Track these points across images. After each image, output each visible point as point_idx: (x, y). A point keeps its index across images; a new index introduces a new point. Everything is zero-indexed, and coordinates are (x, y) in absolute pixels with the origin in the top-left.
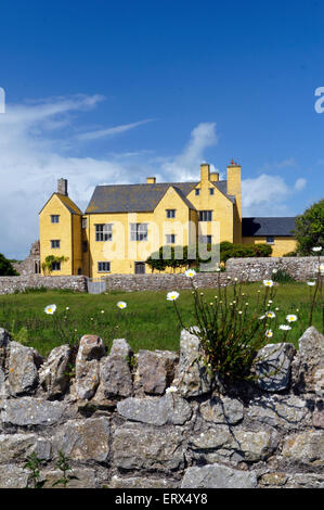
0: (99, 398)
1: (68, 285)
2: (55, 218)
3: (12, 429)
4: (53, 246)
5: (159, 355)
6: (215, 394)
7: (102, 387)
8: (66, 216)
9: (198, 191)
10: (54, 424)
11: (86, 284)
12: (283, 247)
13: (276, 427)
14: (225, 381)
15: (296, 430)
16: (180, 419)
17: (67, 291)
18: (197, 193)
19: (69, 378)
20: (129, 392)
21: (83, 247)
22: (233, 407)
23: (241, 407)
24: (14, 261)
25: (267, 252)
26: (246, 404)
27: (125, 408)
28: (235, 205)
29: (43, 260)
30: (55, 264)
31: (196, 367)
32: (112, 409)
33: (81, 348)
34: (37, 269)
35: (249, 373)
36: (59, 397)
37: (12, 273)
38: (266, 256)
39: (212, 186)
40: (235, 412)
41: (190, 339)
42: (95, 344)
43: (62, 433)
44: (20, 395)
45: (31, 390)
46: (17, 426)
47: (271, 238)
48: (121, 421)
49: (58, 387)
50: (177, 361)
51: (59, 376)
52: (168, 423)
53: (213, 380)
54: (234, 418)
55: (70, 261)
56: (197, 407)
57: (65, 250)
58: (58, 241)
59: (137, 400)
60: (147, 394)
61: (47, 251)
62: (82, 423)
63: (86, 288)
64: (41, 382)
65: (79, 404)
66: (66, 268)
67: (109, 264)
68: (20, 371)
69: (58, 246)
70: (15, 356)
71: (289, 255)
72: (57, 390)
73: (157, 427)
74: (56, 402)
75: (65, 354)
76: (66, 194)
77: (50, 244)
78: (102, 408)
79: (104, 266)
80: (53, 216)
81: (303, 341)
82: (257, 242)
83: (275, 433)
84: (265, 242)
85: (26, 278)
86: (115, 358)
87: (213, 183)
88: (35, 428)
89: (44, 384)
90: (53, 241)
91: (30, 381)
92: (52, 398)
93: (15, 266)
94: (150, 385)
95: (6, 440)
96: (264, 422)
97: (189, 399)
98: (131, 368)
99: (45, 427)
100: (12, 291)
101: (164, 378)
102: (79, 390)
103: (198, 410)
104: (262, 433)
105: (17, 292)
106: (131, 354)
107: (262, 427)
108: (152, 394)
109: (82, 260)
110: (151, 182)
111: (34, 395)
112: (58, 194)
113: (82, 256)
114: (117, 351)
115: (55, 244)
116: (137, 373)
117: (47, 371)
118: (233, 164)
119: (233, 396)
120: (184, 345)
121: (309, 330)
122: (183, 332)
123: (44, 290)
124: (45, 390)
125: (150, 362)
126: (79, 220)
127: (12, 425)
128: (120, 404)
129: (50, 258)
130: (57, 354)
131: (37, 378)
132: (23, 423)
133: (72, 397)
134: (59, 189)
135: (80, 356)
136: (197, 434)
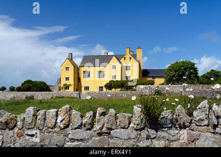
0: (104, 130)
1: (72, 96)
2: (67, 69)
3: (73, 141)
4: (66, 80)
5: (126, 114)
6: (146, 128)
7: (105, 126)
8: (72, 68)
9: (125, 58)
10: (88, 139)
11: (80, 95)
12: (159, 81)
13: (167, 140)
14: (150, 124)
15: (175, 141)
16: (133, 137)
17: (72, 98)
18: (125, 59)
19: (93, 123)
20: (115, 127)
21: (78, 80)
22: (152, 133)
23: (155, 133)
24: (50, 86)
25: (153, 83)
26: (157, 132)
27: (114, 133)
28: (140, 64)
29: (62, 86)
30: (67, 87)
31: (139, 118)
32: (109, 133)
33: (98, 112)
34: (60, 89)
35: (158, 121)
36: (90, 129)
37: (50, 91)
38: (152, 84)
39: (131, 56)
40: (153, 134)
41: (137, 109)
42: (103, 111)
43: (91, 142)
44: (76, 128)
45: (80, 127)
46: (75, 139)
47: (154, 77)
48: (112, 137)
49: (90, 126)
50: (132, 117)
51: (90, 122)
52: (129, 138)
53: (145, 123)
54: (153, 136)
55: (73, 86)
56: (139, 132)
57: (71, 82)
58: (68, 78)
59: (118, 130)
60: (122, 128)
61: (63, 82)
62: (98, 138)
63: (80, 97)
64: (83, 124)
65: (97, 132)
66: (71, 89)
67: (88, 87)
68: (76, 120)
69: (68, 80)
70: (74, 114)
71: (161, 84)
72: (89, 127)
73: (125, 139)
74: (89, 131)
75: (92, 114)
76: (72, 59)
77: (65, 79)
78: (105, 133)
79: (87, 88)
80: (66, 68)
81: (177, 109)
82: (148, 79)
83: (167, 142)
84: (151, 79)
85: (55, 92)
86: (110, 116)
87: (131, 55)
88: (81, 140)
89: (84, 125)
90: (66, 78)
91: (80, 124)
92: (87, 130)
93: (51, 88)
94: (123, 125)
95: (71, 145)
96: (163, 138)
97: (137, 130)
98: (116, 119)
99: (85, 140)
100: (50, 98)
101: (128, 123)
102: (97, 127)
103: (140, 134)
104: (163, 142)
105: (52, 98)
106: (116, 114)
107: (162, 140)
108: (123, 128)
109: (78, 86)
110: (106, 54)
111: (81, 129)
112: (68, 59)
113: (78, 84)
114: (111, 113)
115: (67, 79)
116: (118, 121)
117: (86, 120)
118: (139, 48)
119: (152, 129)
120: (135, 111)
121: (179, 106)
122: (135, 106)
123: (63, 97)
124: (85, 127)
125: (123, 117)
126: (77, 69)
127: (73, 139)
128: (112, 132)
129: (65, 85)
130: (89, 114)
131: (82, 123)
132: (77, 138)
133: (95, 129)
134: (69, 57)
135: (97, 115)
136: (139, 142)
